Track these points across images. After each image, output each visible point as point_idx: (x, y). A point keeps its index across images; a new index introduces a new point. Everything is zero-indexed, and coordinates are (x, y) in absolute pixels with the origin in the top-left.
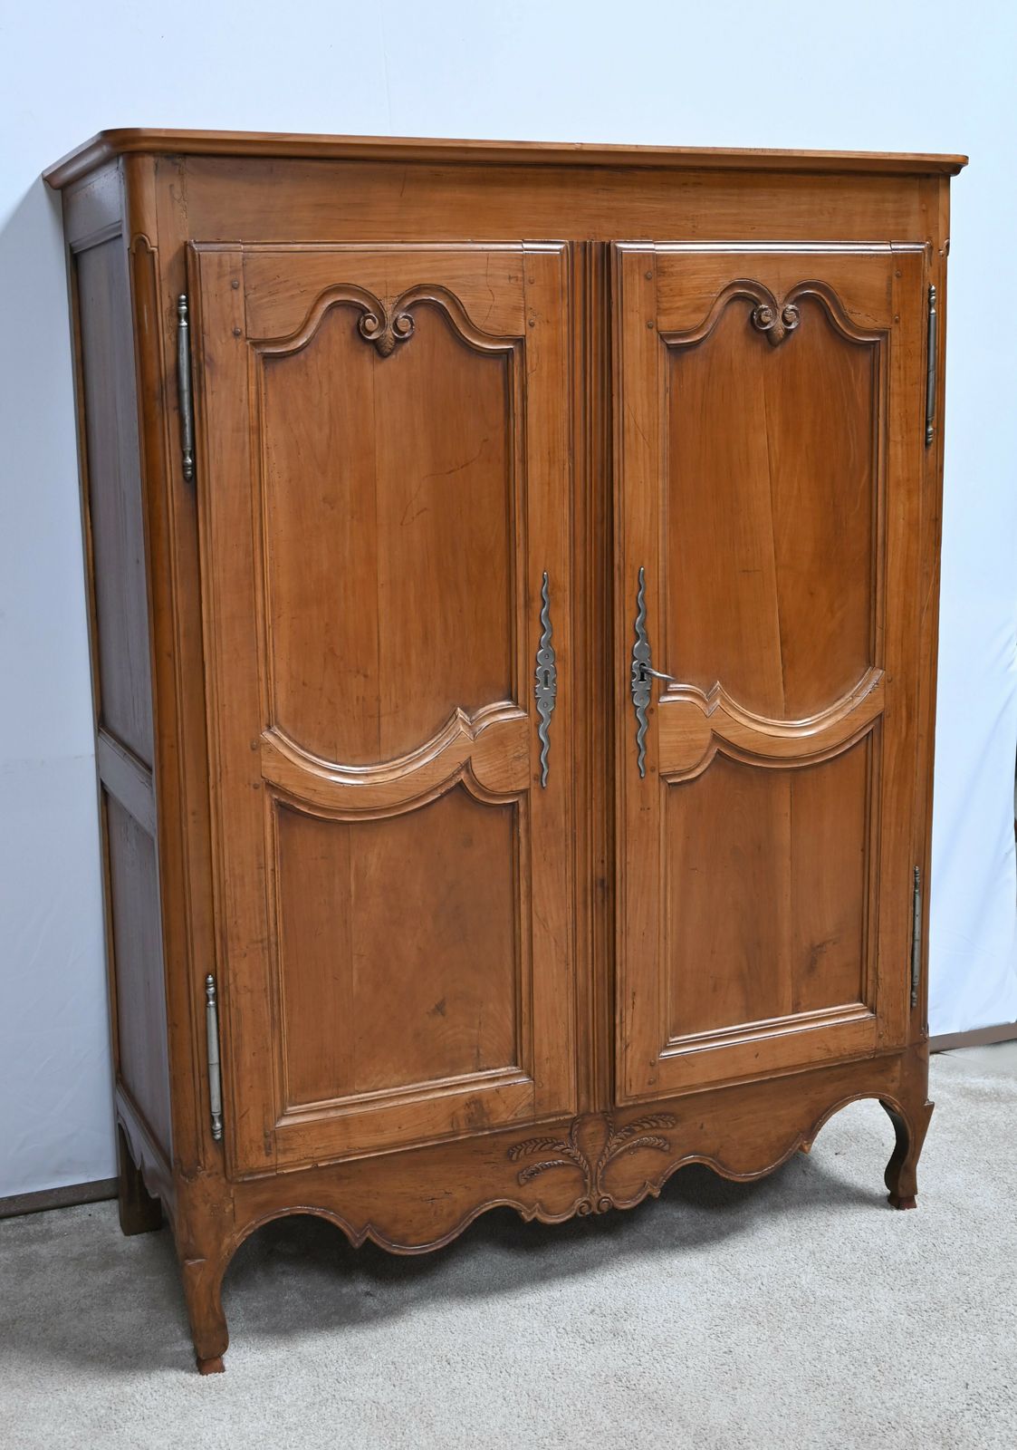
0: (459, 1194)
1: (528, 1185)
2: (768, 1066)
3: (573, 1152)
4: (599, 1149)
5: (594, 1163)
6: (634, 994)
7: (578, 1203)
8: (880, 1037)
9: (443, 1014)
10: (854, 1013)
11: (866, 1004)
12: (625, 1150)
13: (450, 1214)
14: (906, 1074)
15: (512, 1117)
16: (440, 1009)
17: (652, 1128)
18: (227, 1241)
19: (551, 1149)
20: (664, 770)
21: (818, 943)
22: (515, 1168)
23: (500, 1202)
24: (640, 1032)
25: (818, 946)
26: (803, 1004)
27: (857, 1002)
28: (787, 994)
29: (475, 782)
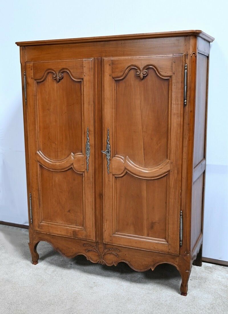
0: (74, 249)
1: (88, 253)
2: (139, 246)
3: (97, 249)
4: (102, 251)
5: (101, 253)
6: (107, 220)
7: (98, 260)
8: (170, 249)
9: (70, 212)
10: (163, 241)
11: (166, 240)
12: (108, 253)
13: (73, 252)
14: (180, 262)
15: (81, 237)
16: (69, 211)
17: (114, 251)
18: (34, 242)
19: (92, 247)
20: (113, 173)
21: (154, 222)
22: (85, 248)
23: (82, 254)
24: (108, 228)
25: (154, 223)
26: (150, 235)
27: (164, 239)
28: (145, 231)
29: (74, 168)
